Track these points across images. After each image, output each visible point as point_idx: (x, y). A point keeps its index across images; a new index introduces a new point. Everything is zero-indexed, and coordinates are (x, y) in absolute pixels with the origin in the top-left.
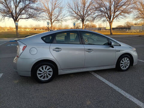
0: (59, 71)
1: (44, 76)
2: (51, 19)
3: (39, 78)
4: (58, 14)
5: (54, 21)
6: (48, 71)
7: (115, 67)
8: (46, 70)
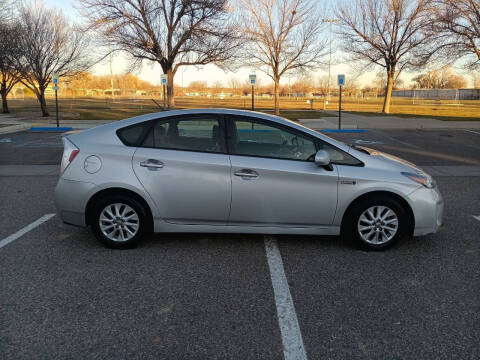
0: (156, 223)
1: (115, 229)
2: (277, 64)
3: (105, 233)
4: (300, 45)
5: (285, 70)
6: (125, 219)
7: (338, 234)
8: (122, 216)
